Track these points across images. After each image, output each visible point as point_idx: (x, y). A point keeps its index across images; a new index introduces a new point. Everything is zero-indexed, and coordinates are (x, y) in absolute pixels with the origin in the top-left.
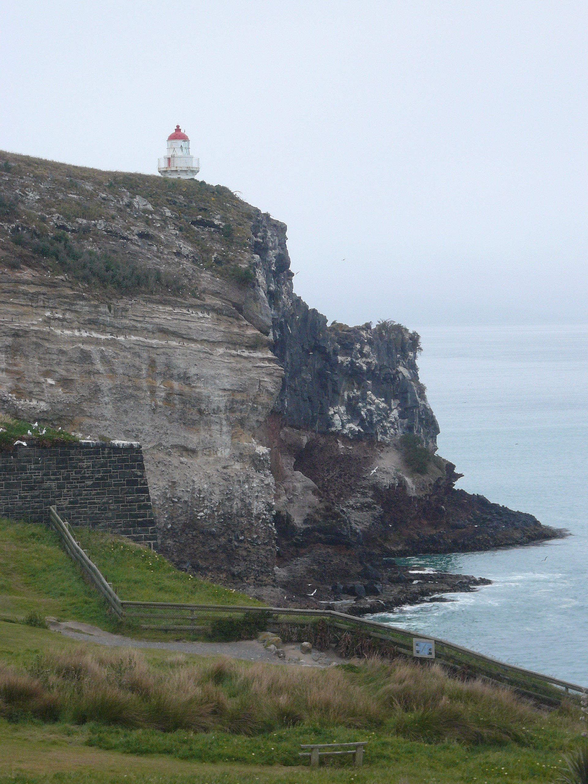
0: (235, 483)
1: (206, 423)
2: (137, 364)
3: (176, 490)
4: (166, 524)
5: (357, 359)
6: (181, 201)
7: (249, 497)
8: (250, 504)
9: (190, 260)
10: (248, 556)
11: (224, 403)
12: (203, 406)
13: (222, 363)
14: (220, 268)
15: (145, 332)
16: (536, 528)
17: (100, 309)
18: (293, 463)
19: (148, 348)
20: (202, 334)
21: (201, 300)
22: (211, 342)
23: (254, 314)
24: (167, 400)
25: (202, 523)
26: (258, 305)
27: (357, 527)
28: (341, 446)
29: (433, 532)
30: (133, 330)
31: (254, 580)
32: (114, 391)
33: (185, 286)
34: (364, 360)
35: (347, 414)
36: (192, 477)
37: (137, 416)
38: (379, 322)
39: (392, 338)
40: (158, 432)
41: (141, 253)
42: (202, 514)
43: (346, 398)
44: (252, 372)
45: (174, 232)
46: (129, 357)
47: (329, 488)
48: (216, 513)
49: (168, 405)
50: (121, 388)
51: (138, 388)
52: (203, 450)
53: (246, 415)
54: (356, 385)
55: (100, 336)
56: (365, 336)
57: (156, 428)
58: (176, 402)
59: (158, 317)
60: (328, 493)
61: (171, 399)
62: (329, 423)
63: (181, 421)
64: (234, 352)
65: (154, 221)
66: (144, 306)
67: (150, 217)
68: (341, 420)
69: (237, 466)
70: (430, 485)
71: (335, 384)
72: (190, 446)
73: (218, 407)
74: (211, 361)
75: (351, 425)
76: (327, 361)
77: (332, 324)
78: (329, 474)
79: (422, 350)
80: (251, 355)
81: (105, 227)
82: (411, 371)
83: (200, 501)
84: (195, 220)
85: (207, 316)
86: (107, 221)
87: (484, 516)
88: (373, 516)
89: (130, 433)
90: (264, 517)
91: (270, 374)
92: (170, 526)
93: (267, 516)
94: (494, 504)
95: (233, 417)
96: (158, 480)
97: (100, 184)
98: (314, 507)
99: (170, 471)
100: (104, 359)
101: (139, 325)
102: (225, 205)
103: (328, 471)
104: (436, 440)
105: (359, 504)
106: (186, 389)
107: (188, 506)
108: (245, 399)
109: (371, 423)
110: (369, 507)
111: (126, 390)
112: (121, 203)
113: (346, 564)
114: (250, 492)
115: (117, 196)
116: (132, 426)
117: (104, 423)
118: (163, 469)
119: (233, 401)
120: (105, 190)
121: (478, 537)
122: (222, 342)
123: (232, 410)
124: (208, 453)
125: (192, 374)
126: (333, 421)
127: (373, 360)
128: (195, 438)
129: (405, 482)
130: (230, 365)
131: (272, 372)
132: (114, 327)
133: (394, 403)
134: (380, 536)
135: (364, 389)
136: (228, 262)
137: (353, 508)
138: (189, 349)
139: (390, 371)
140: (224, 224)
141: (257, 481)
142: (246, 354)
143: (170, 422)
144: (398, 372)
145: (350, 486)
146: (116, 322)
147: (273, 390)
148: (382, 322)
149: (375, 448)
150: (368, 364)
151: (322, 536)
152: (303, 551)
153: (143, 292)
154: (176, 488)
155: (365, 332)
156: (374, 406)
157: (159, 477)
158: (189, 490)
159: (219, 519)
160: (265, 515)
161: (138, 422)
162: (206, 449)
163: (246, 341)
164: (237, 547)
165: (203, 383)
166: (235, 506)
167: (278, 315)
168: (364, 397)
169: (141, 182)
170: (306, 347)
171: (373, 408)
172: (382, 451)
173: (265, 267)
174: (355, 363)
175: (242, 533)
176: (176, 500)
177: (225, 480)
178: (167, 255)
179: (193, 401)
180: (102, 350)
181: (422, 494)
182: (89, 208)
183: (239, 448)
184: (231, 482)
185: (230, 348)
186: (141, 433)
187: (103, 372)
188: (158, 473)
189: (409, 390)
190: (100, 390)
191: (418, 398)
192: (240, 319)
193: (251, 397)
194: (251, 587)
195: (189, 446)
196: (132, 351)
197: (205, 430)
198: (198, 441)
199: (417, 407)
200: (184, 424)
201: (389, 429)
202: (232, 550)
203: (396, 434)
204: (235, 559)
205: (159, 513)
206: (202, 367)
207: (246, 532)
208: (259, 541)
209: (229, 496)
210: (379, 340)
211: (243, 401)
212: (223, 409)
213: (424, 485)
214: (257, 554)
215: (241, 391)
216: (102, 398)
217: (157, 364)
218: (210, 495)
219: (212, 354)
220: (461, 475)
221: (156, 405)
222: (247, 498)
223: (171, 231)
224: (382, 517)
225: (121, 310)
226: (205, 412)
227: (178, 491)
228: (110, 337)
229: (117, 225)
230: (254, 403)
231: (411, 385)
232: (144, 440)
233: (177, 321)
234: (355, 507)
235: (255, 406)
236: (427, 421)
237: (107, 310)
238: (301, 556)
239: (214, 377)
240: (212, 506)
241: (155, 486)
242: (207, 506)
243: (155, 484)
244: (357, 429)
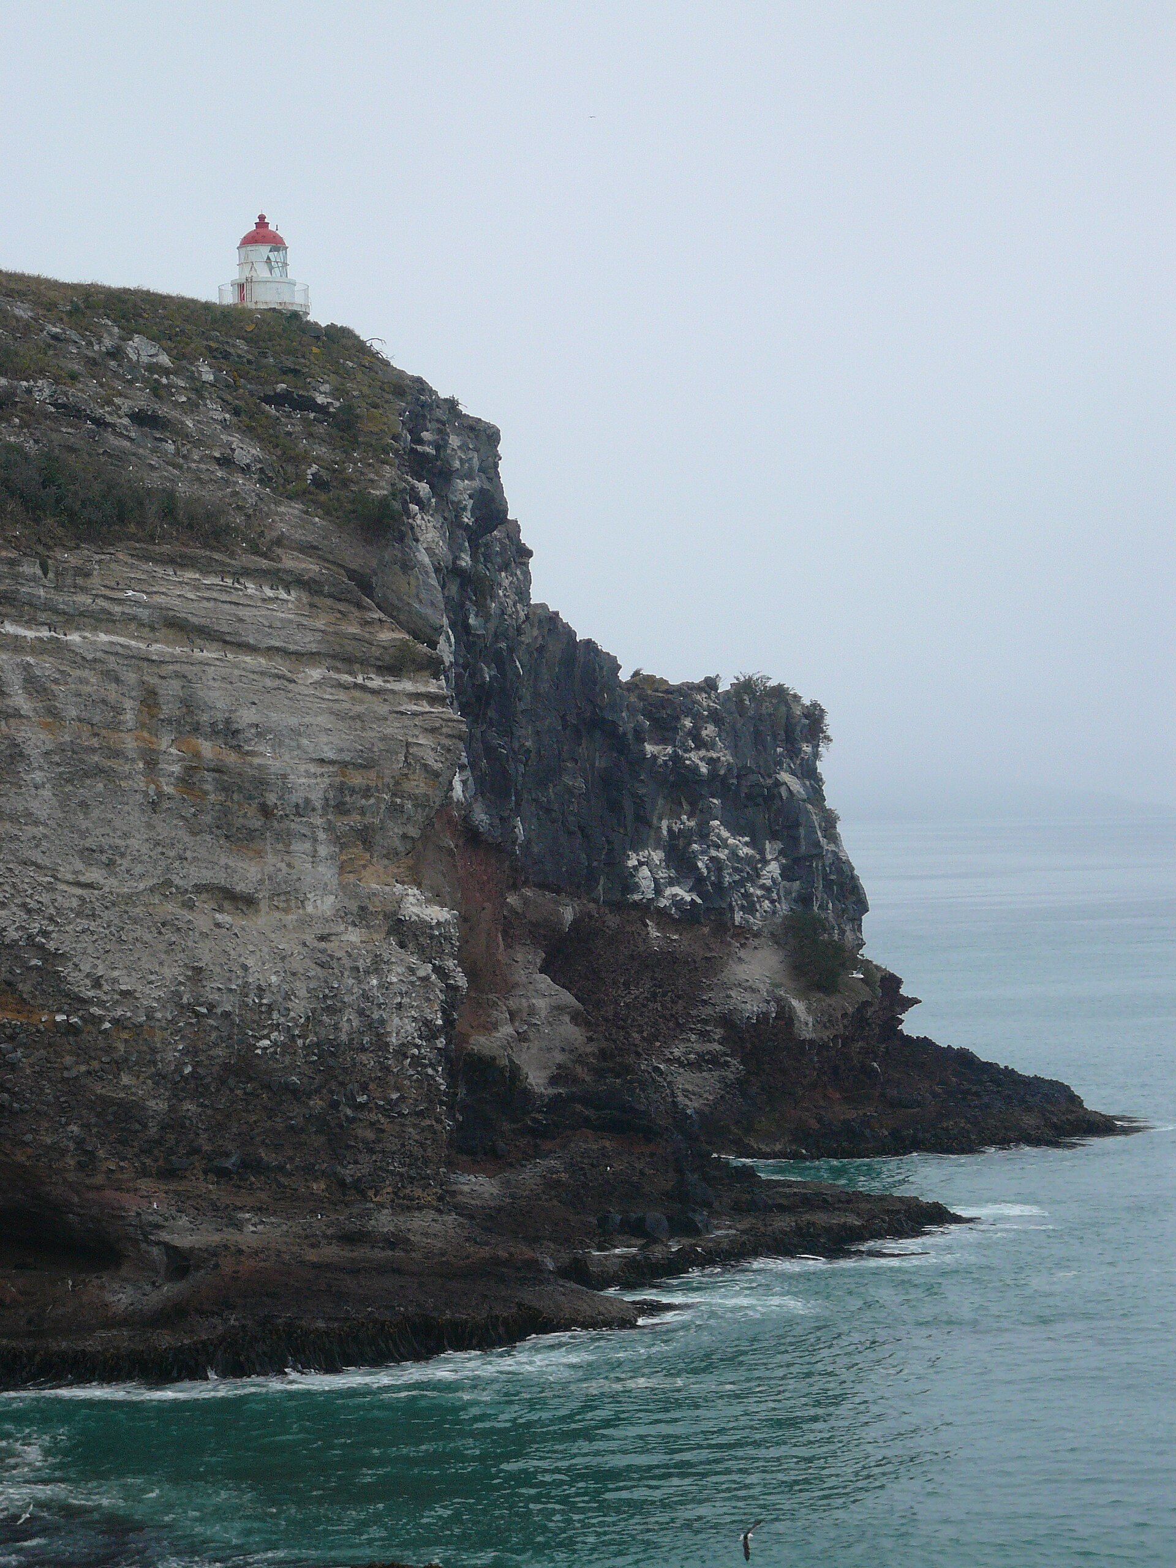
0: (346, 973)
1: (278, 837)
2: (112, 697)
3: (204, 987)
4: (180, 1066)
5: (686, 751)
6: (240, 352)
7: (379, 1005)
8: (382, 1022)
9: (256, 476)
10: (379, 1141)
11: (321, 792)
12: (272, 798)
13: (317, 700)
14: (323, 497)
15: (133, 626)
16: (1072, 1108)
17: (21, 569)
18: (539, 962)
19: (137, 662)
20: (270, 634)
21: (272, 560)
22: (292, 653)
23: (400, 600)
24: (187, 781)
25: (266, 1062)
26: (413, 582)
27: (689, 1103)
28: (654, 933)
29: (851, 1115)
30: (102, 620)
31: (392, 1196)
32: (57, 759)
33: (235, 529)
34: (703, 753)
35: (668, 867)
36: (242, 959)
37: (110, 816)
38: (738, 679)
39: (764, 711)
40: (163, 854)
41: (134, 454)
42: (266, 1042)
43: (665, 833)
44: (388, 722)
45: (218, 416)
46: (93, 680)
47: (629, 1021)
48: (300, 1042)
49: (188, 794)
50: (74, 752)
51: (117, 754)
52: (271, 898)
53: (377, 821)
54: (686, 807)
55: (22, 631)
56: (705, 704)
57: (159, 844)
58: (208, 787)
59: (163, 593)
60: (627, 1033)
61: (195, 780)
62: (628, 883)
63: (219, 832)
64: (347, 678)
65: (173, 390)
66: (132, 566)
67: (164, 381)
68: (655, 878)
69: (354, 936)
70: (844, 1015)
71: (639, 802)
72: (240, 888)
73: (307, 801)
74: (290, 695)
75: (676, 890)
76: (620, 752)
77: (633, 677)
78: (629, 993)
79: (831, 740)
80: (388, 686)
81: (51, 396)
82: (808, 783)
83: (262, 1012)
84: (272, 393)
85: (284, 596)
86: (57, 383)
87: (966, 1085)
88: (722, 1080)
89: (95, 855)
90: (416, 1051)
91: (433, 731)
92: (188, 1070)
93: (423, 1051)
94: (987, 1063)
95: (342, 824)
96: (161, 964)
97: (51, 306)
98: (573, 1051)
99: (190, 944)
100: (33, 685)
101: (117, 609)
102: (343, 364)
103: (626, 985)
104: (860, 926)
105: (692, 1056)
106: (232, 759)
107: (233, 1024)
108: (373, 784)
109: (718, 886)
110: (713, 1061)
111: (85, 757)
112: (96, 347)
113: (642, 1173)
114: (383, 994)
115: (88, 333)
116: (101, 838)
117: (31, 830)
118: (173, 939)
119: (341, 789)
120: (61, 320)
121: (945, 1125)
122: (318, 653)
123: (341, 809)
124: (282, 905)
125: (245, 725)
126: (637, 880)
127: (725, 757)
128: (253, 870)
129: (792, 1008)
130: (337, 706)
131: (438, 725)
132: (56, 611)
133: (771, 849)
134: (737, 1123)
135: (704, 815)
136: (345, 483)
137: (682, 1065)
138: (237, 668)
139: (761, 780)
140: (337, 404)
141: (400, 970)
142: (377, 682)
143: (194, 834)
144: (778, 784)
145: (677, 1019)
146: (61, 600)
147: (437, 766)
148: (742, 679)
149: (728, 939)
150: (711, 761)
151: (589, 1113)
152: (548, 1145)
153: (132, 537)
154: (205, 983)
155: (704, 695)
156: (726, 851)
157: (163, 956)
158: (234, 987)
159: (308, 1055)
160: (418, 1047)
161: (114, 830)
162: (279, 895)
163: (378, 654)
164: (348, 1119)
165: (273, 746)
166: (345, 1027)
167: (486, 629)
168: (703, 834)
169: (148, 307)
170: (572, 720)
171: (722, 855)
172: (743, 945)
173: (446, 515)
174: (683, 759)
175: (364, 1088)
176: (205, 1011)
177: (322, 965)
178: (199, 462)
179: (247, 785)
180: (27, 662)
181: (826, 1035)
182: (17, 354)
183: (356, 896)
184: (336, 971)
185: (338, 670)
186: (122, 855)
187: (31, 714)
188: (162, 947)
189: (802, 819)
190: (21, 754)
191: (821, 839)
192: (364, 608)
193: (387, 780)
194: (386, 1211)
195: (238, 889)
196: (98, 666)
197: (276, 852)
198: (259, 877)
199: (820, 856)
200: (227, 837)
201: (759, 902)
202: (341, 1127)
203: (774, 913)
204: (349, 1147)
205: (164, 1041)
206: (268, 707)
207: (372, 1086)
208: (404, 1106)
209: (329, 1002)
210: (737, 715)
211: (368, 789)
212: (318, 805)
213: (830, 1016)
214: (399, 1137)
215: (361, 766)
216: (27, 772)
217: (161, 700)
218: (284, 999)
219: (295, 682)
220: (916, 1001)
221: (160, 794)
222: (375, 1007)
223: (211, 412)
224: (741, 1084)
225: (71, 572)
226: (275, 811)
227: (208, 989)
228: (45, 633)
229: (79, 394)
230: (394, 795)
231: (808, 812)
232: (128, 871)
233: (211, 605)
234: (686, 1062)
235: (398, 801)
236: (841, 886)
237: (39, 572)
238: (546, 1156)
239: (296, 733)
240: (290, 1024)
241: (153, 977)
242: (279, 1024)
243: (152, 973)
244: (688, 899)
